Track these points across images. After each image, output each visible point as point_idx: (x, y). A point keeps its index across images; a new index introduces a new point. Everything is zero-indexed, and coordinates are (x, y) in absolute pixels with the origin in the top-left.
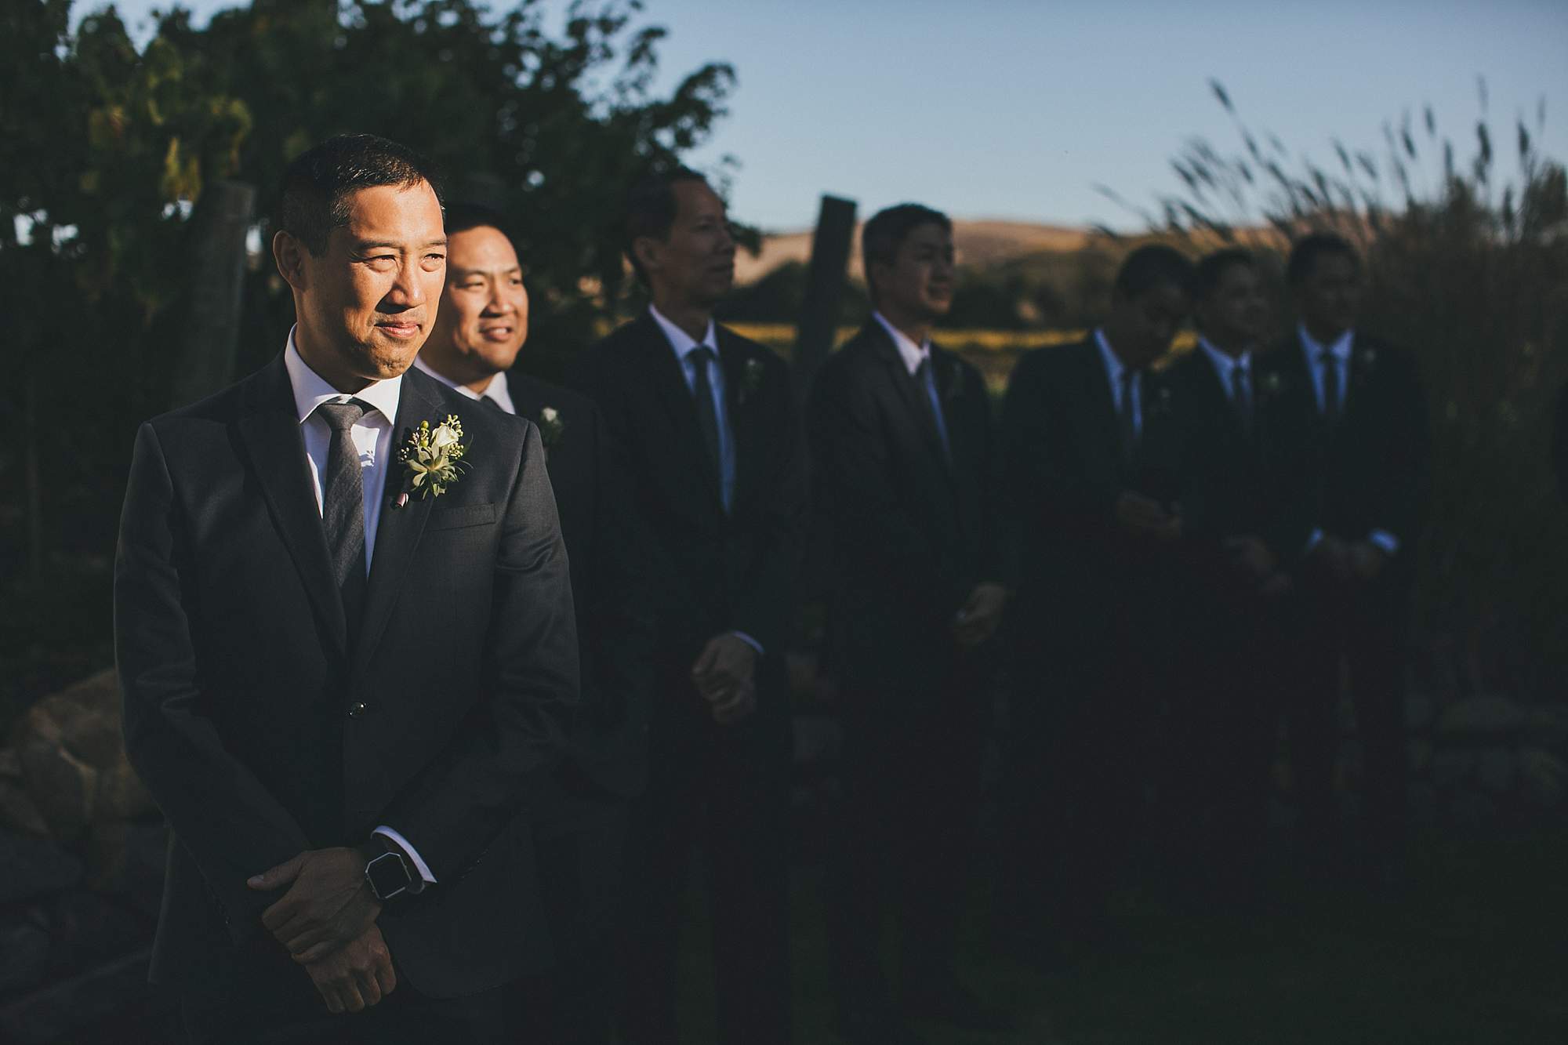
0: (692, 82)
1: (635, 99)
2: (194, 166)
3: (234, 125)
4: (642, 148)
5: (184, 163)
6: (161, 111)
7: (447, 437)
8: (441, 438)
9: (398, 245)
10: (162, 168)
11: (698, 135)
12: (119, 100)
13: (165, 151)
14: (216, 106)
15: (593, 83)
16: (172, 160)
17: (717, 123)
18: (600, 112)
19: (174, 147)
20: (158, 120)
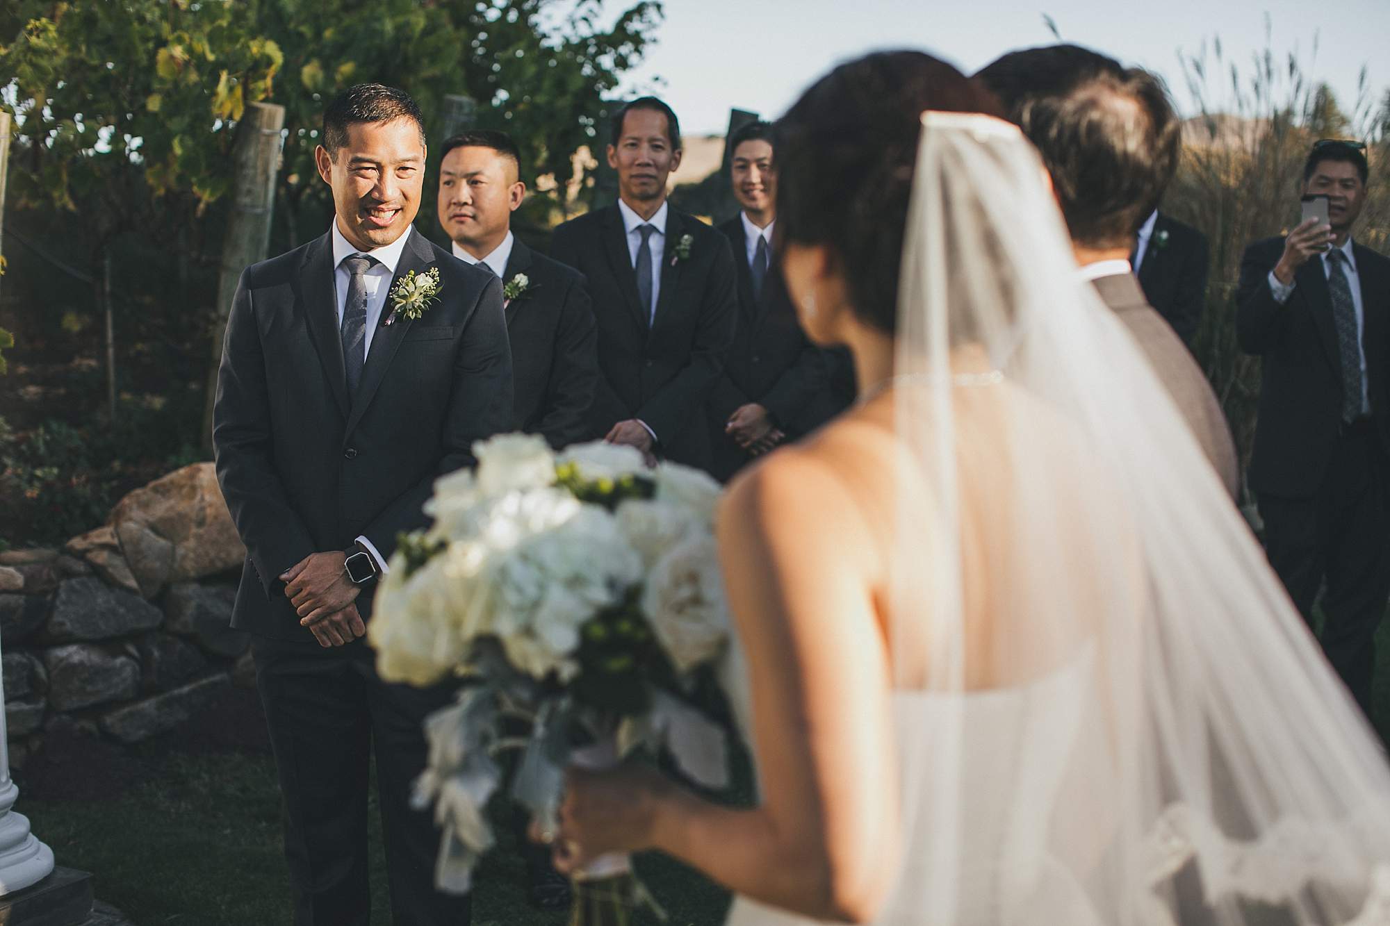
0: (628, 16)
1: (584, 31)
2: (239, 92)
3: (269, 61)
4: (587, 70)
5: (231, 90)
6: (213, 51)
7: (425, 282)
8: (420, 281)
9: (376, 161)
10: (214, 94)
11: (633, 59)
12: (180, 41)
13: (217, 80)
14: (255, 47)
15: (549, 17)
16: (222, 88)
17: (647, 49)
18: (555, 42)
19: (224, 76)
20: (211, 57)
